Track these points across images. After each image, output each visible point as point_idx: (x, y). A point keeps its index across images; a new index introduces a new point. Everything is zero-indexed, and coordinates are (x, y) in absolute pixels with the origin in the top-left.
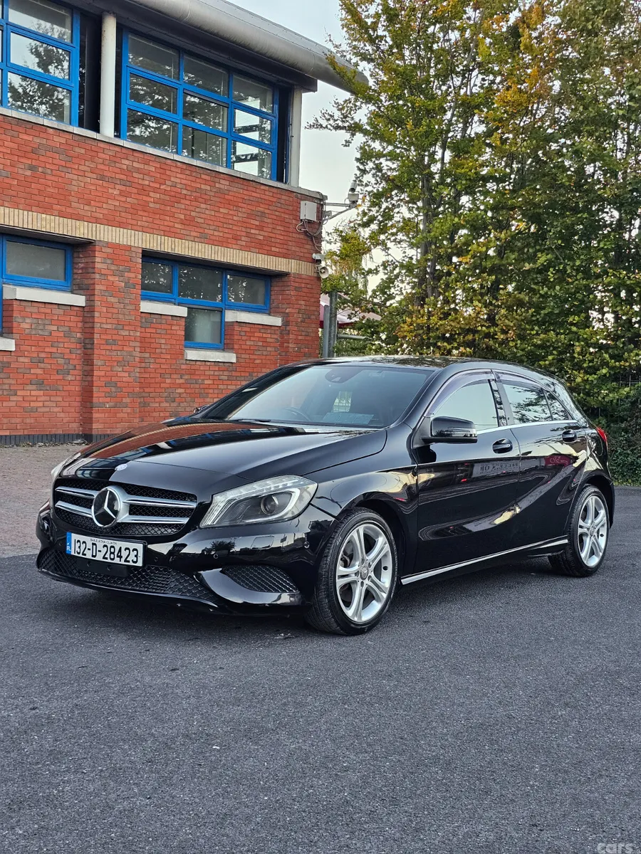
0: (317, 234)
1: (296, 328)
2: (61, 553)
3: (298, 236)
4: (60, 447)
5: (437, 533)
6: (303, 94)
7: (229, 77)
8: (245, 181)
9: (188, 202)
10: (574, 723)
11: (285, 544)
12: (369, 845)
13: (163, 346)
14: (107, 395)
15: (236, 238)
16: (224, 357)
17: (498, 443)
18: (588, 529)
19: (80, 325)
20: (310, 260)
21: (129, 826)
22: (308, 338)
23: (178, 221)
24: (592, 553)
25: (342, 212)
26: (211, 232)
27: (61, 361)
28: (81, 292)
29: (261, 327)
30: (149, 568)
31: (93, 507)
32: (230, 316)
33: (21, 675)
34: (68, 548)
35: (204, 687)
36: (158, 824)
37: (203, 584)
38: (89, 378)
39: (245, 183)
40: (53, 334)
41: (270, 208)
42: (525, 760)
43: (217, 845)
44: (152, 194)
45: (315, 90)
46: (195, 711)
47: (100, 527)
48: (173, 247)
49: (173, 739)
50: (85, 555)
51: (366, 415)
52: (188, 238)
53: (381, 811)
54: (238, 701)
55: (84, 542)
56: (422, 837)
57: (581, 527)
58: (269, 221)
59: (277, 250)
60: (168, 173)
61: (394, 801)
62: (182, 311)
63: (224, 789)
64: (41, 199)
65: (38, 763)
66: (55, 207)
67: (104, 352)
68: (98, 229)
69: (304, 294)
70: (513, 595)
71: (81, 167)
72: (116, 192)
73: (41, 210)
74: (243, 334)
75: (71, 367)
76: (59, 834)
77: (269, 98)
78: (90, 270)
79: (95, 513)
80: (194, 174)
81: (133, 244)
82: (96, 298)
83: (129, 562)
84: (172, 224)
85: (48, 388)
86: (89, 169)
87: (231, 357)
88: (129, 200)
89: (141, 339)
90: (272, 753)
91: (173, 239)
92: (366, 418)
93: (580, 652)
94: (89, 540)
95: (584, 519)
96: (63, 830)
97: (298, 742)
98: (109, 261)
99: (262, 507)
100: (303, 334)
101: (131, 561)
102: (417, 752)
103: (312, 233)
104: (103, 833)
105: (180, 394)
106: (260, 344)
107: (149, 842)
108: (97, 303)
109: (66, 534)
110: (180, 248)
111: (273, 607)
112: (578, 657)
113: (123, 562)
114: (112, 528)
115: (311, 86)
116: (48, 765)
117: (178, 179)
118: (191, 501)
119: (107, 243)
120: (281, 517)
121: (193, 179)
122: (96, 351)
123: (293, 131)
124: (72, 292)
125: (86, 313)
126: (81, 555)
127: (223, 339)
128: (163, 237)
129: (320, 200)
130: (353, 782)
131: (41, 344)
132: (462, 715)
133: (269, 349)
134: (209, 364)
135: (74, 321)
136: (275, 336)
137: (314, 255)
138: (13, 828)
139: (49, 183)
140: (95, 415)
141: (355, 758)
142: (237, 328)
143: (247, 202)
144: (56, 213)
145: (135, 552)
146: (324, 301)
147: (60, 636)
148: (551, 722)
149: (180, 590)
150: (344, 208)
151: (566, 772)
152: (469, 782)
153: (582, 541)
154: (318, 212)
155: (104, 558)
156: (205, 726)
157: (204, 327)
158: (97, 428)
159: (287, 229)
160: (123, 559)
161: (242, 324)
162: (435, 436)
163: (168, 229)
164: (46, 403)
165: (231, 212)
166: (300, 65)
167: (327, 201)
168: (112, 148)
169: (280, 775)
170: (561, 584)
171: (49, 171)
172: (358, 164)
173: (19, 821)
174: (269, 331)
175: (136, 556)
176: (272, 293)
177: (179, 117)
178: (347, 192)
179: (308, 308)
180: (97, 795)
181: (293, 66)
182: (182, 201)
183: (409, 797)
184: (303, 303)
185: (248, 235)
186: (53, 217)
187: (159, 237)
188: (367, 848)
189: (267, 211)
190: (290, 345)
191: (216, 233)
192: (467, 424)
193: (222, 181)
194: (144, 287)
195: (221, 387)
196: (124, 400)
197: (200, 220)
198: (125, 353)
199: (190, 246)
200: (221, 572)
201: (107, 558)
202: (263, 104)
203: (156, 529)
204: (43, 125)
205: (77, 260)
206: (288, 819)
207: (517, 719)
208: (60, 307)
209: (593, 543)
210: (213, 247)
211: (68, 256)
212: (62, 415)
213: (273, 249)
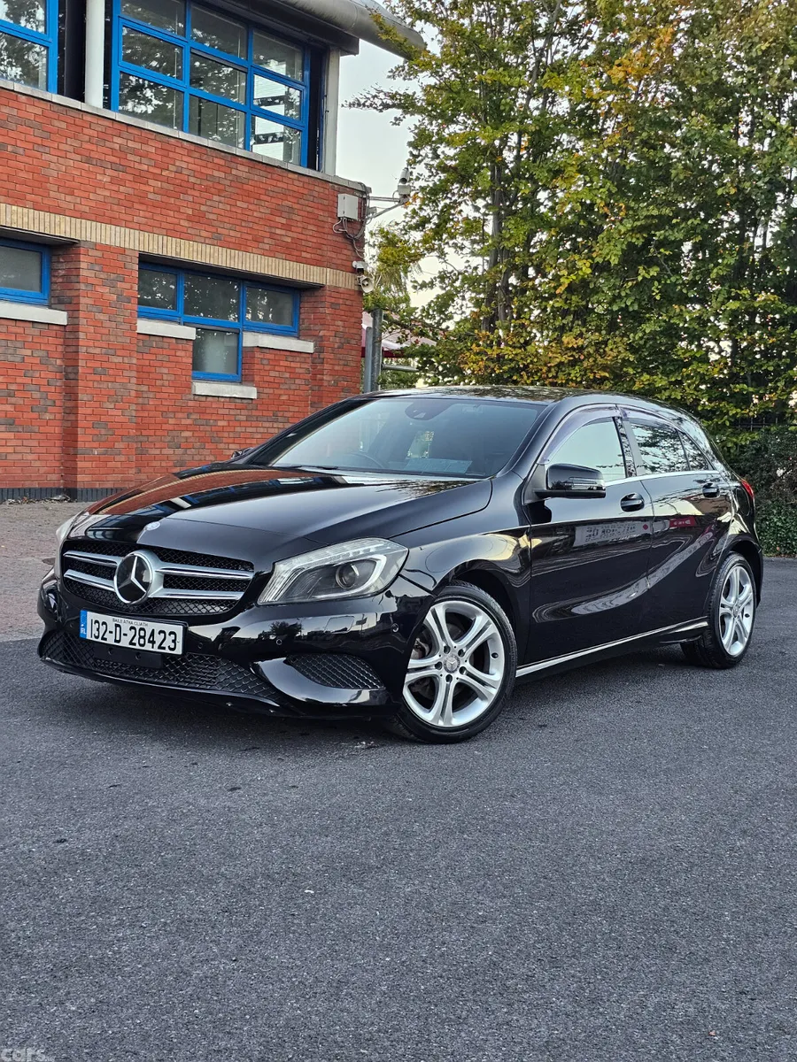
0: (358, 236)
1: (332, 356)
2: (73, 637)
3: (335, 238)
4: (37, 505)
5: (554, 613)
6: (341, 58)
7: (248, 33)
8: (267, 166)
9: (197, 194)
10: (759, 856)
11: (365, 627)
12: (536, 1021)
13: (165, 377)
14: (95, 439)
15: (257, 240)
16: (242, 392)
17: (626, 499)
18: (731, 608)
19: (60, 349)
20: (350, 269)
21: (216, 998)
22: (348, 369)
23: (184, 216)
24: (736, 639)
25: (390, 209)
26: (226, 232)
27: (37, 395)
28: (62, 307)
29: (288, 353)
30: (190, 657)
31: (115, 578)
32: (249, 340)
33: (36, 797)
34: (82, 630)
35: (277, 811)
36: (254, 996)
37: (260, 677)
38: (72, 417)
39: (269, 169)
40: (27, 360)
41: (302, 201)
42: (710, 905)
43: (336, 1024)
44: (151, 182)
45: (355, 52)
46: (272, 843)
47: (125, 604)
48: (178, 250)
49: (251, 880)
50: (105, 639)
51: (462, 462)
52: (197, 238)
53: (542, 975)
54: (325, 831)
55: (104, 623)
56: (601, 1010)
57: (723, 606)
58: (298, 218)
59: (308, 256)
60: (171, 155)
61: (554, 962)
62: (190, 333)
63: (330, 947)
64: (11, 186)
65: (79, 914)
66: (28, 197)
67: (90, 384)
68: (83, 226)
69: (343, 313)
70: (643, 691)
71: (62, 146)
72: (106, 179)
73: (10, 200)
74: (265, 362)
75: (49, 403)
76: (125, 1010)
77: (298, 61)
78: (73, 278)
79: (118, 585)
80: (204, 157)
81: (127, 246)
82: (81, 314)
83: (164, 648)
84: (176, 221)
85: (20, 430)
86: (71, 149)
87: (250, 392)
88: (122, 189)
89: (137, 368)
90: (383, 899)
91: (178, 240)
92: (462, 466)
93: (744, 765)
94: (110, 620)
95: (726, 595)
96: (128, 1005)
97: (414, 884)
98: (97, 268)
99: (337, 579)
100: (342, 362)
101: (167, 648)
102: (569, 896)
103: (351, 235)
104: (183, 1009)
105: (186, 438)
106: (287, 375)
107: (247, 1021)
108: (83, 321)
109: (79, 614)
110: (187, 252)
111: (351, 707)
112: (743, 771)
113: (156, 649)
114: (142, 605)
115: (351, 48)
116: (93, 916)
117: (184, 162)
118: (246, 570)
119: (96, 244)
120: (363, 591)
121: (204, 163)
122: (81, 383)
123: (329, 105)
124: (50, 307)
125: (69, 333)
126: (99, 640)
127: (240, 369)
128: (165, 237)
129: (363, 193)
130: (496, 937)
131: (10, 372)
132: (615, 847)
133: (297, 381)
134: (222, 400)
135: (54, 344)
136: (306, 366)
137: (354, 263)
138: (62, 1003)
139: (22, 166)
140: (80, 464)
141: (491, 904)
142: (258, 355)
143: (271, 194)
144: (30, 204)
145: (173, 636)
146: (367, 321)
147: (77, 746)
148: (730, 855)
149: (231, 685)
150: (393, 204)
151: (765, 921)
152: (645, 935)
153: (723, 623)
154: (360, 208)
155: (131, 643)
156: (289, 863)
157: (217, 354)
158: (83, 480)
159: (320, 230)
160: (156, 645)
161: (265, 350)
162: (552, 489)
163: (171, 227)
164: (18, 449)
165: (251, 207)
166: (338, 20)
167: (370, 195)
168: (101, 122)
169: (401, 928)
170: (698, 677)
171: (21, 151)
172: (411, 149)
173: (69, 993)
174: (298, 359)
175: (174, 641)
176: (302, 311)
177: (184, 84)
178: (397, 183)
179: (347, 330)
180: (165, 957)
181: (329, 20)
182: (190, 192)
183: (574, 956)
184: (340, 323)
185: (272, 236)
186: (26, 210)
187: (160, 237)
188: (533, 1026)
189: (295, 206)
190: (325, 378)
191: (232, 233)
192: (592, 473)
193: (240, 167)
194: (141, 302)
195: (238, 429)
196: (117, 445)
197: (211, 216)
198: (117, 385)
199: (200, 249)
200: (285, 662)
201: (135, 644)
202: (290, 69)
203: (200, 607)
204: (13, 91)
205: (56, 266)
206: (422, 987)
207: (687, 852)
208: (36, 325)
209: (737, 626)
210: (229, 251)
211: (45, 260)
212: (38, 464)
213: (304, 254)
